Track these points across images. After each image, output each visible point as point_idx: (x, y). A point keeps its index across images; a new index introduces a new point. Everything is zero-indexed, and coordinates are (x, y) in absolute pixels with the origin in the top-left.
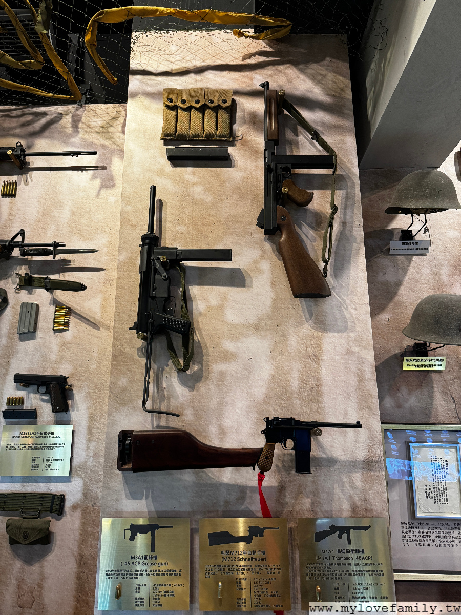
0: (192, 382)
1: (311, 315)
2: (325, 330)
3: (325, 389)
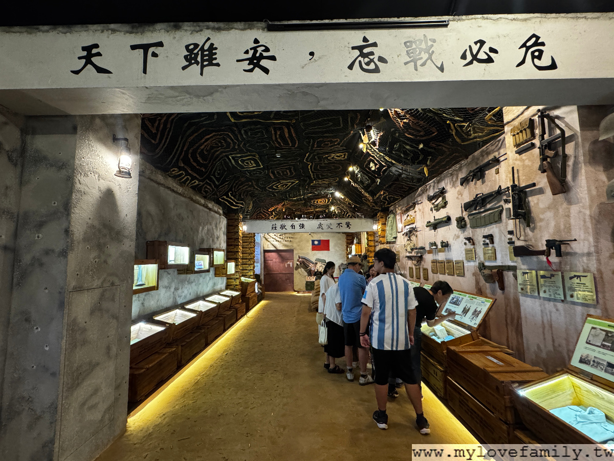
0: (533, 230)
1: (566, 199)
2: (571, 204)
3: (572, 227)
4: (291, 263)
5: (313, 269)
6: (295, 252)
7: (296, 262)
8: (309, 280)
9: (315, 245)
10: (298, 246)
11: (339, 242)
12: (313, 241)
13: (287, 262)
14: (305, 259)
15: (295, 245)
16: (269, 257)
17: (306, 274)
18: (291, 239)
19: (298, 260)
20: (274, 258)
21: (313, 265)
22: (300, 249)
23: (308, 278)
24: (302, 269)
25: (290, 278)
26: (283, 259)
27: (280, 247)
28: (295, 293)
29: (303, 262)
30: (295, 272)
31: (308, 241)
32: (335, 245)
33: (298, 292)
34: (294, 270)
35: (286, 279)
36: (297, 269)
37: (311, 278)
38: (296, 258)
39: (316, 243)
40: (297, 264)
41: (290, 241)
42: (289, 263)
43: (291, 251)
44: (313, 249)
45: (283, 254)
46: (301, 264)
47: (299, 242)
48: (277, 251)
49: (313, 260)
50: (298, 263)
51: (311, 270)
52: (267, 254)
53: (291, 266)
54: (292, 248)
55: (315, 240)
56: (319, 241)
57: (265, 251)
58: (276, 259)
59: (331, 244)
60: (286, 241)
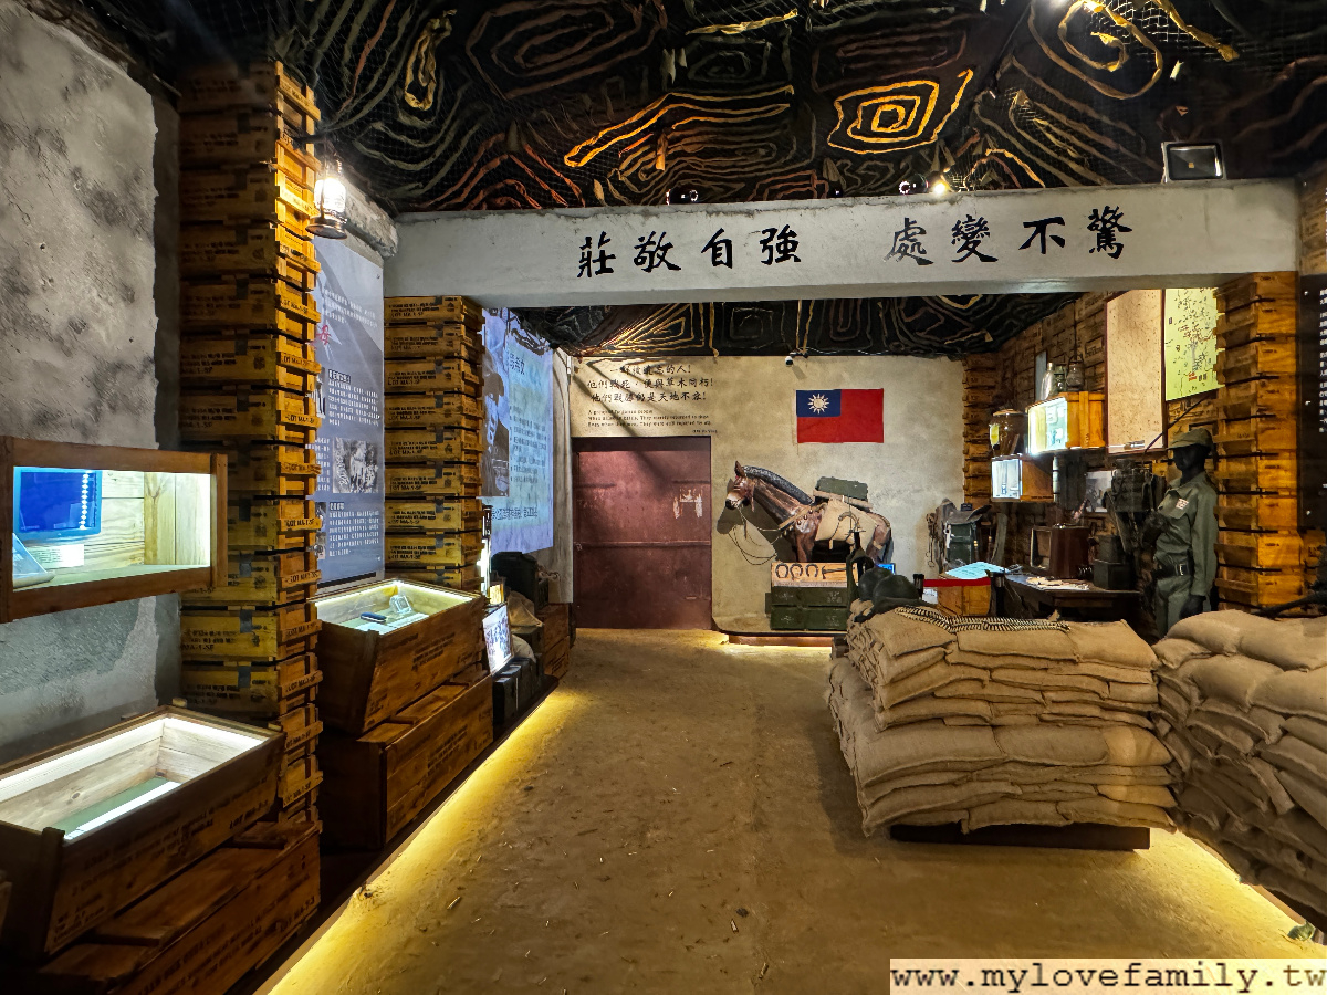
4: (699, 500)
5: (803, 527)
6: (718, 448)
7: (722, 496)
8: (784, 582)
9: (811, 413)
10: (735, 418)
11: (929, 399)
12: (803, 398)
13: (680, 494)
14: (766, 479)
15: (718, 416)
16: (598, 470)
17: (768, 549)
18: (700, 389)
19: (732, 488)
20: (619, 477)
21: (805, 510)
22: (742, 435)
23: (783, 571)
24: (751, 527)
25: (694, 570)
26: (665, 482)
27: (648, 425)
28: (718, 642)
29: (759, 496)
30: (719, 542)
31: (780, 396)
32: (912, 417)
33: (734, 637)
34: (715, 533)
35: (678, 574)
36: (726, 524)
37: (796, 570)
38: (722, 473)
39: (819, 404)
40: (728, 503)
41: (697, 397)
42: (689, 498)
43: (697, 443)
44: (804, 435)
45: (663, 455)
46: (746, 502)
47: (740, 400)
48: (633, 443)
49: (807, 486)
50: (733, 498)
51: (795, 533)
52: (590, 459)
53: (699, 512)
54: (704, 430)
55: (810, 394)
56: (833, 396)
57: (581, 445)
58: (629, 479)
59: (892, 413)
60: (674, 396)
